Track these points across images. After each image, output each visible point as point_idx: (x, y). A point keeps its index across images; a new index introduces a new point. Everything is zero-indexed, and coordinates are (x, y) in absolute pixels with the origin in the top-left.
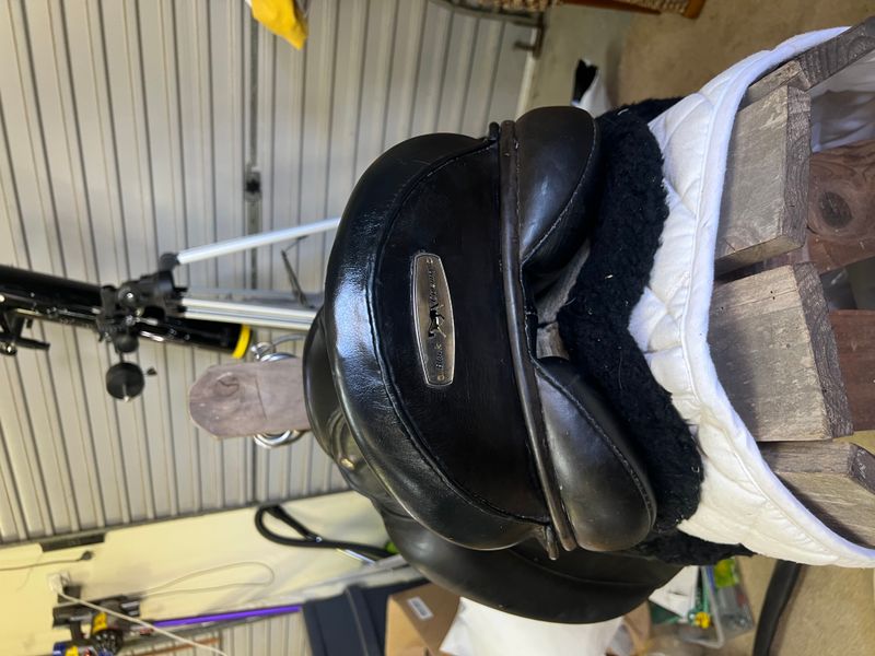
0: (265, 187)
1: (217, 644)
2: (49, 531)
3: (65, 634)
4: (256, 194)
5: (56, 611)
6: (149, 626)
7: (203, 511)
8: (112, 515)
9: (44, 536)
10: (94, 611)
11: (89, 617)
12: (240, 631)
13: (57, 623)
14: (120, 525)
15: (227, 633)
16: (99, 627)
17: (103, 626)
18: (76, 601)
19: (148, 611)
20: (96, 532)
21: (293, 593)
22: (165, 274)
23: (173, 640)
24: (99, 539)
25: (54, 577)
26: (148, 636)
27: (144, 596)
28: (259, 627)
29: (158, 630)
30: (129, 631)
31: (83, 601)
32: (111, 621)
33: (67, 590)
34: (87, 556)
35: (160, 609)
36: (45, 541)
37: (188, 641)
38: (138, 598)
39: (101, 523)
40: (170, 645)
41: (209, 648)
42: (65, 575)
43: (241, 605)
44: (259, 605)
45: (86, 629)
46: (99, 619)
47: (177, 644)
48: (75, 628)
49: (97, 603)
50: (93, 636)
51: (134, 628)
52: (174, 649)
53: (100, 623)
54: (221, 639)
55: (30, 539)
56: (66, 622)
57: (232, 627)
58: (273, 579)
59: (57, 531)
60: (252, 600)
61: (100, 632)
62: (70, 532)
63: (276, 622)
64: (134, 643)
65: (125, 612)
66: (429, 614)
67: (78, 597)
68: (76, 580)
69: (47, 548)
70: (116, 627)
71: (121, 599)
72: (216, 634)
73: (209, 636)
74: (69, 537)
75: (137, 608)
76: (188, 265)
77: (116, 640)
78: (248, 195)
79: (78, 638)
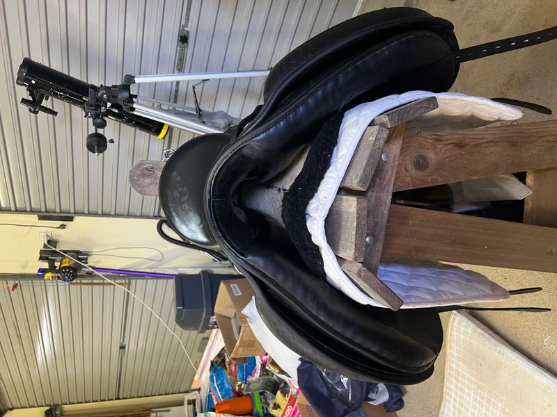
0: (191, 41)
1: (127, 286)
2: (43, 210)
3: (46, 265)
4: (185, 44)
5: (41, 252)
6: (92, 270)
7: (129, 216)
8: (79, 208)
9: (40, 212)
10: (63, 256)
11: (60, 258)
12: (140, 282)
13: (41, 258)
14: (82, 214)
15: (133, 282)
16: (64, 265)
17: (67, 265)
18: (54, 249)
19: (92, 261)
20: (69, 215)
21: (172, 268)
22: (126, 87)
23: (103, 279)
24: (71, 219)
25: (43, 234)
26: (90, 274)
27: (90, 253)
28: (151, 282)
29: (96, 272)
30: (81, 270)
31: (57, 250)
32: (72, 263)
33: (49, 242)
34: (63, 227)
35: (99, 262)
36: (41, 214)
37: (112, 282)
38: (87, 254)
39: (72, 211)
40: (102, 281)
41: (123, 287)
42: (49, 234)
43: (143, 268)
44: (153, 271)
45: (57, 264)
46: (64, 261)
47: (105, 282)
48: (52, 263)
49: (65, 252)
50: (60, 269)
51: (83, 269)
52: (103, 284)
53: (65, 263)
54: (129, 284)
55: (32, 211)
56: (46, 259)
57: (136, 279)
58: (162, 259)
59: (48, 210)
60: (149, 268)
61: (65, 268)
62: (55, 212)
63: (161, 281)
64: (82, 276)
65: (80, 260)
66: (240, 294)
67: (55, 247)
68: (55, 238)
69: (41, 218)
70: (74, 266)
71: (78, 253)
72: (127, 281)
73: (123, 281)
74: (54, 214)
75: (86, 259)
76: (139, 84)
77: (73, 273)
78: (181, 43)
79: (52, 268)
